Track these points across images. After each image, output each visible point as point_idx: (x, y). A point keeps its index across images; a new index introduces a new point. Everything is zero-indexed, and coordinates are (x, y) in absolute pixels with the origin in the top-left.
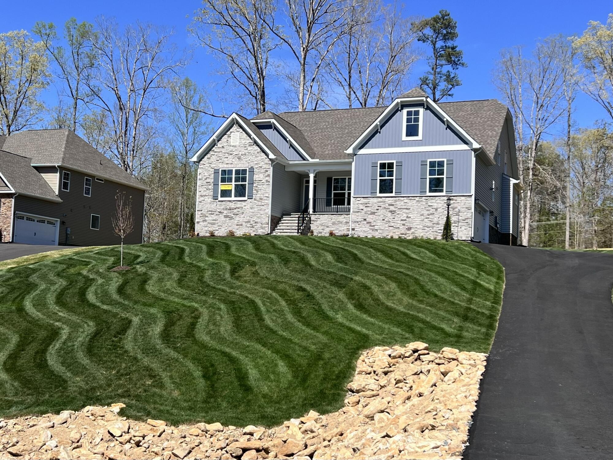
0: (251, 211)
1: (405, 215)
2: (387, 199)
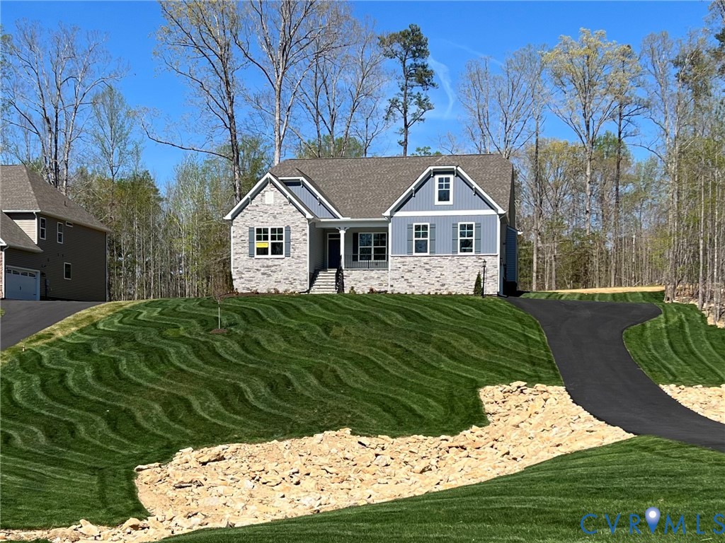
0: (289, 268)
1: (439, 273)
2: (423, 258)
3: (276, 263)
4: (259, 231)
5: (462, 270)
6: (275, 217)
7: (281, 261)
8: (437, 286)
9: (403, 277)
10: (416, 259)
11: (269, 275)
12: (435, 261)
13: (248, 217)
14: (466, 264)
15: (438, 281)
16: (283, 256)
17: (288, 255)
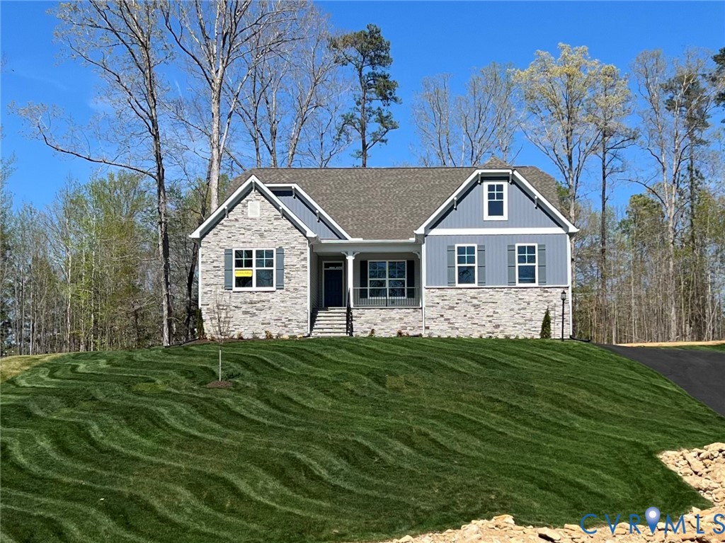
0: (282, 305)
1: (491, 310)
2: (469, 290)
3: (263, 298)
4: (239, 254)
5: (522, 306)
6: (261, 236)
7: (271, 295)
8: (489, 328)
9: (442, 316)
10: (460, 291)
11: (254, 315)
12: (485, 295)
13: (224, 234)
14: (527, 298)
15: (490, 321)
16: (274, 288)
17: (280, 287)
